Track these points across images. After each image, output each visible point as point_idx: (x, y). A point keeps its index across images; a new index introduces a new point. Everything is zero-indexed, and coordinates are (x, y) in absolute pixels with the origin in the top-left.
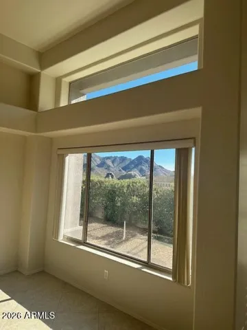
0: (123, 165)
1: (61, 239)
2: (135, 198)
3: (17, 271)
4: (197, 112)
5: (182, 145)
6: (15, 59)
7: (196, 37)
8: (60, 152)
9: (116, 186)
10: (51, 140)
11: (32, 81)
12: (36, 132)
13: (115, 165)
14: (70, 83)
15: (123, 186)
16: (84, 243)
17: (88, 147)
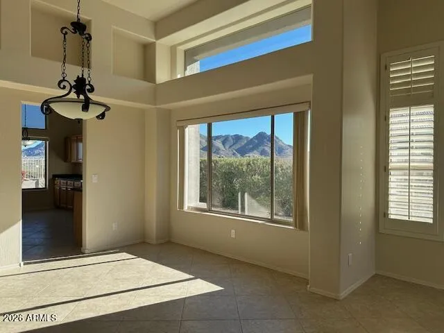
0: (238, 146)
1: (186, 208)
2: (256, 176)
3: (144, 242)
4: (308, 79)
5: (300, 108)
6: (126, 29)
7: (309, 6)
8: (180, 124)
9: (234, 164)
10: (169, 111)
11: (147, 51)
12: (155, 105)
13: (227, 147)
14: (186, 52)
15: (242, 165)
16: (210, 211)
17: (209, 117)
